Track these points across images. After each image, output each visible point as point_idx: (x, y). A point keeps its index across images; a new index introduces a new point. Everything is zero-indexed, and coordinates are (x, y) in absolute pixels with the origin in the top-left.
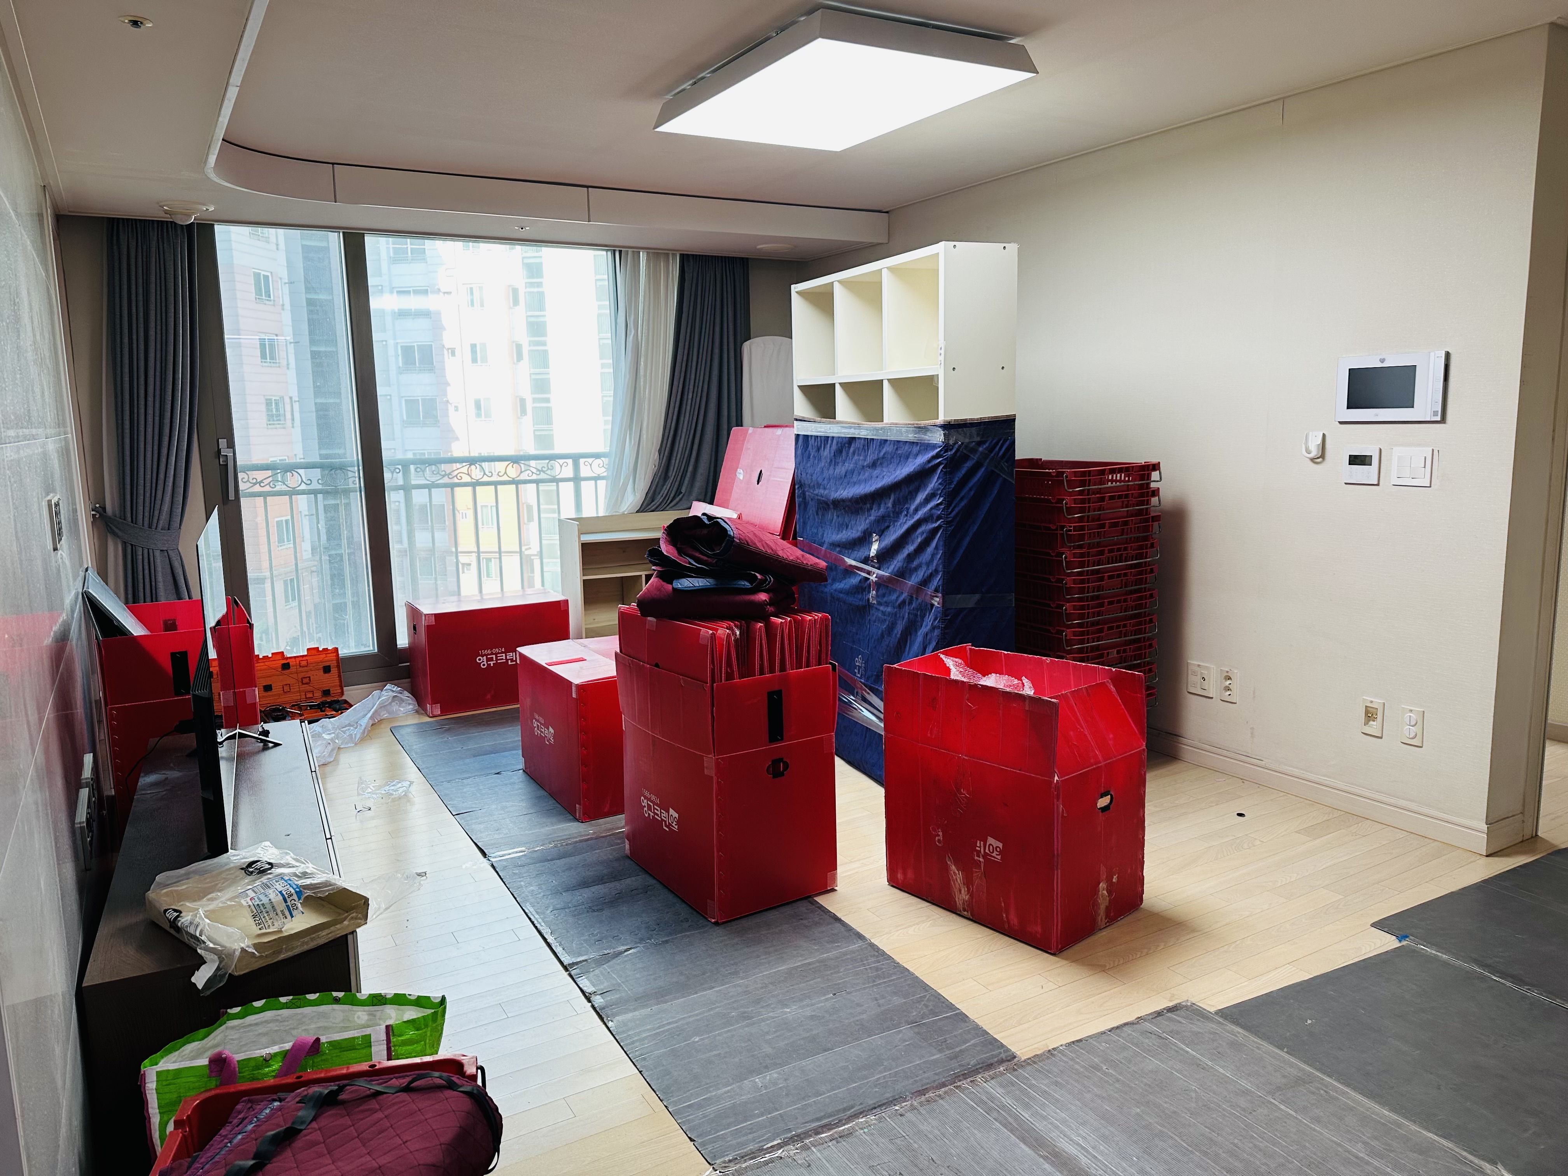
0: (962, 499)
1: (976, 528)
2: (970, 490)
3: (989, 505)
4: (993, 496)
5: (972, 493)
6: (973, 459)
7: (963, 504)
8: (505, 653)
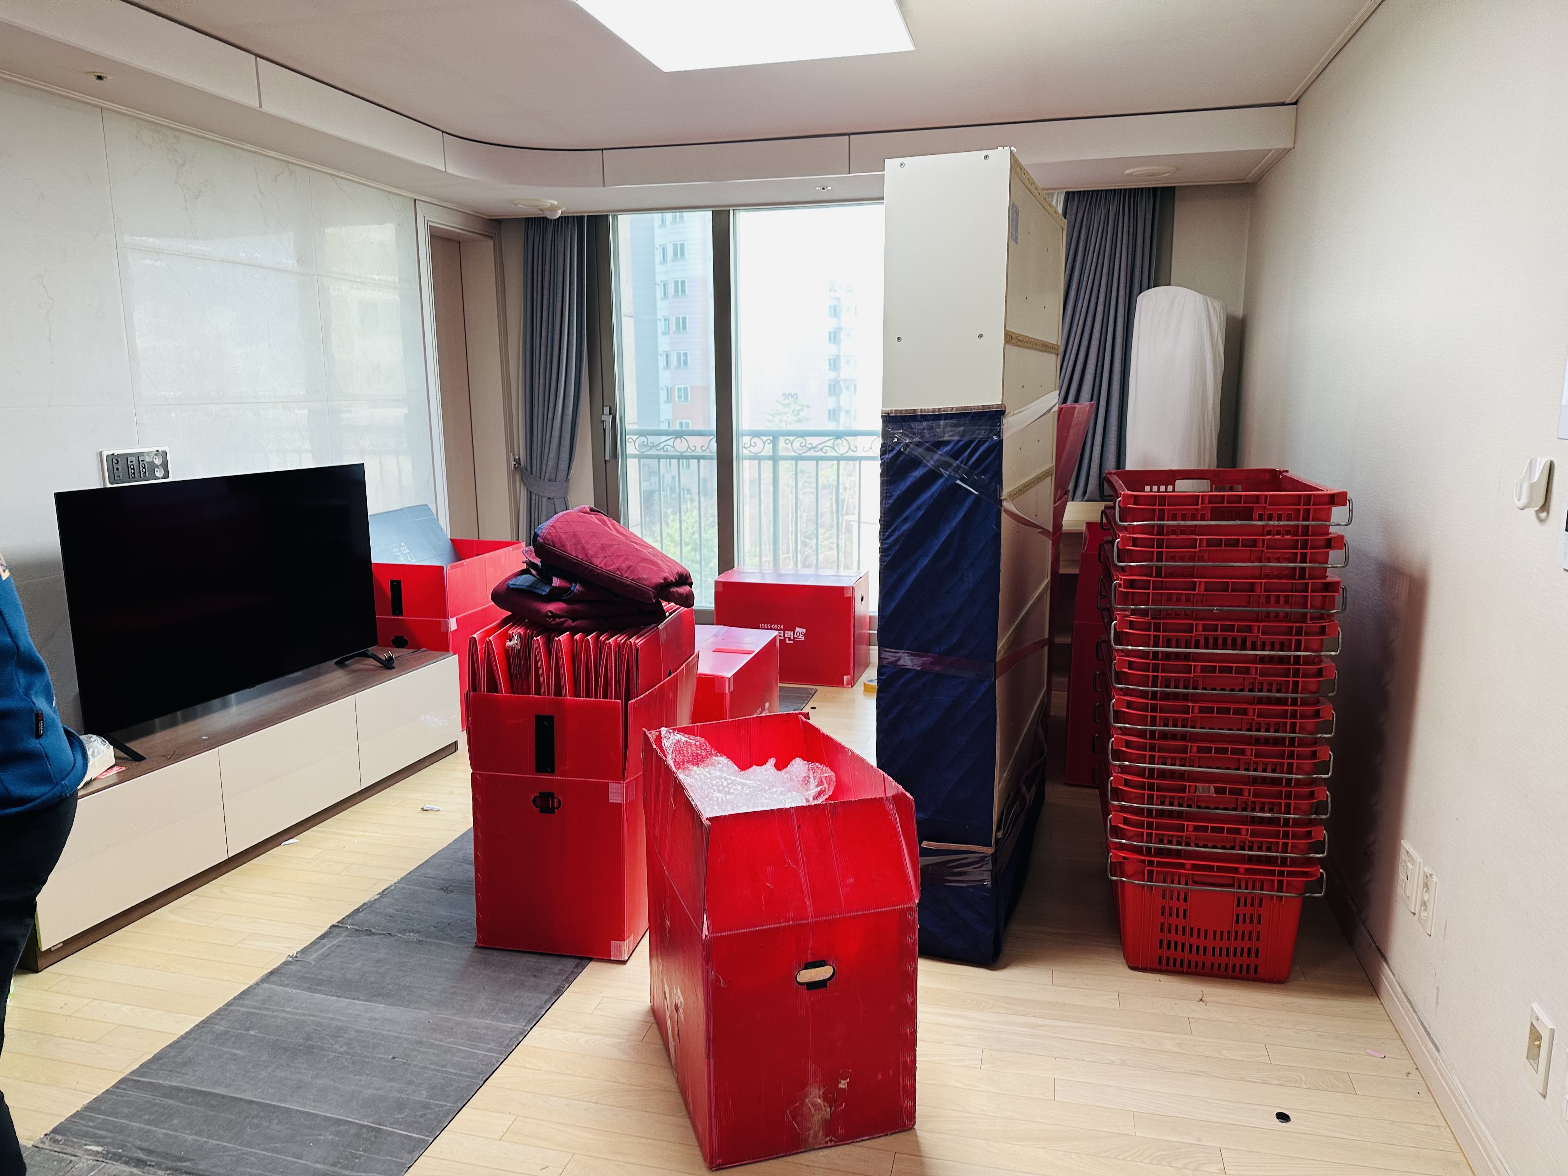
0: (906, 520)
1: (926, 561)
2: (919, 508)
3: (948, 532)
4: (955, 522)
5: (921, 513)
6: (926, 466)
7: (907, 526)
8: (784, 630)
